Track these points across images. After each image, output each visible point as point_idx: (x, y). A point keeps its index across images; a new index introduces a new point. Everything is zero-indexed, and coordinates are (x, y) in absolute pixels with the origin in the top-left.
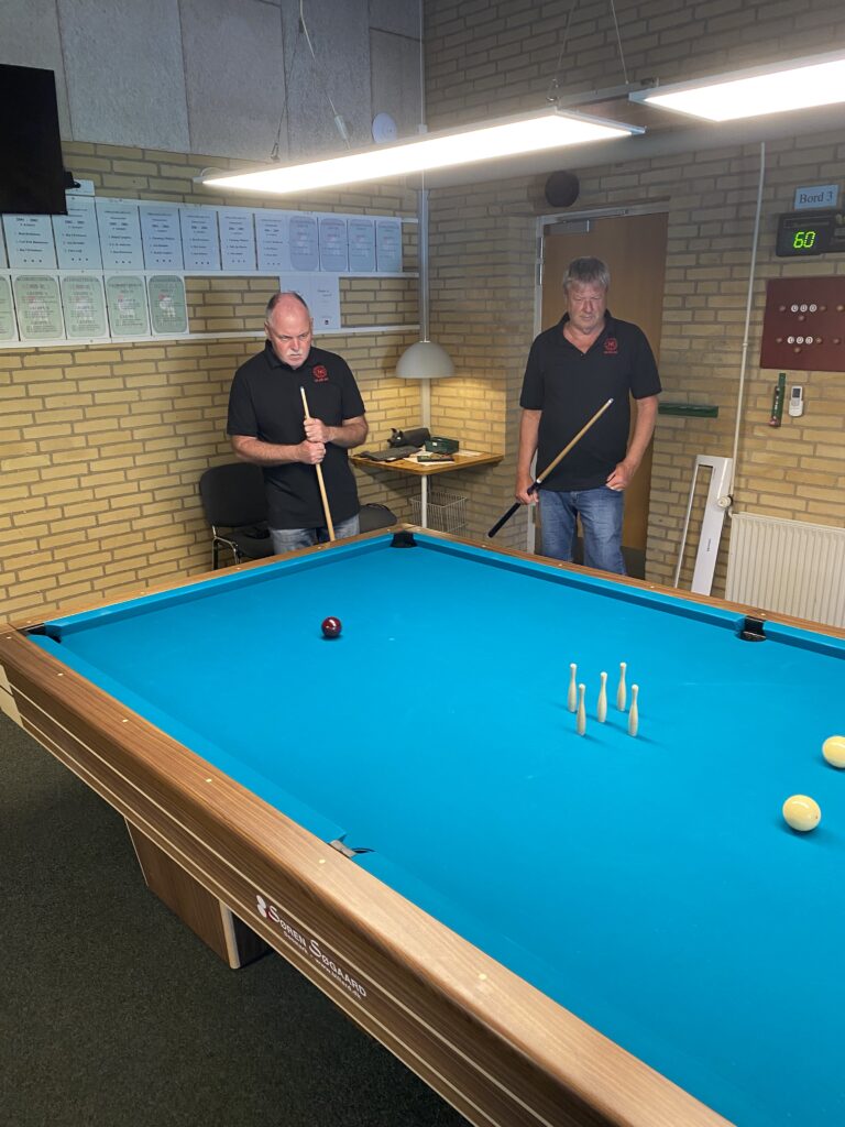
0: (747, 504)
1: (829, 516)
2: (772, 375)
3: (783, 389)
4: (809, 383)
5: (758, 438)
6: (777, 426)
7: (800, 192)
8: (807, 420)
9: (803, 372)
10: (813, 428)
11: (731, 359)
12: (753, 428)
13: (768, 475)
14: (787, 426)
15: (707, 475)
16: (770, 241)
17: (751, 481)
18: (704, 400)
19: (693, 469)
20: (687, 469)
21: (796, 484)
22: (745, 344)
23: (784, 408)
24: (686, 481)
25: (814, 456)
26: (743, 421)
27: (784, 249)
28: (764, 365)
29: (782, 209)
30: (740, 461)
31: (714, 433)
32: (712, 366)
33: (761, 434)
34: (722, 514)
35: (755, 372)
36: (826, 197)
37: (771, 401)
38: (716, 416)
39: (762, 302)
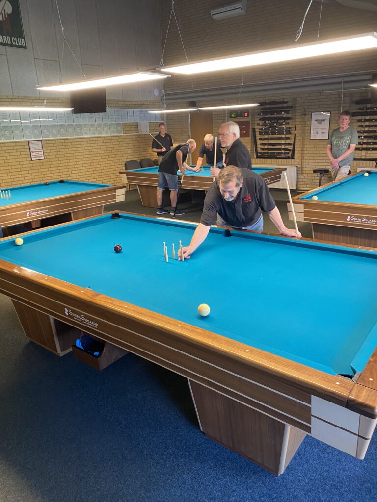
16: (229, 115)
27: (231, 117)
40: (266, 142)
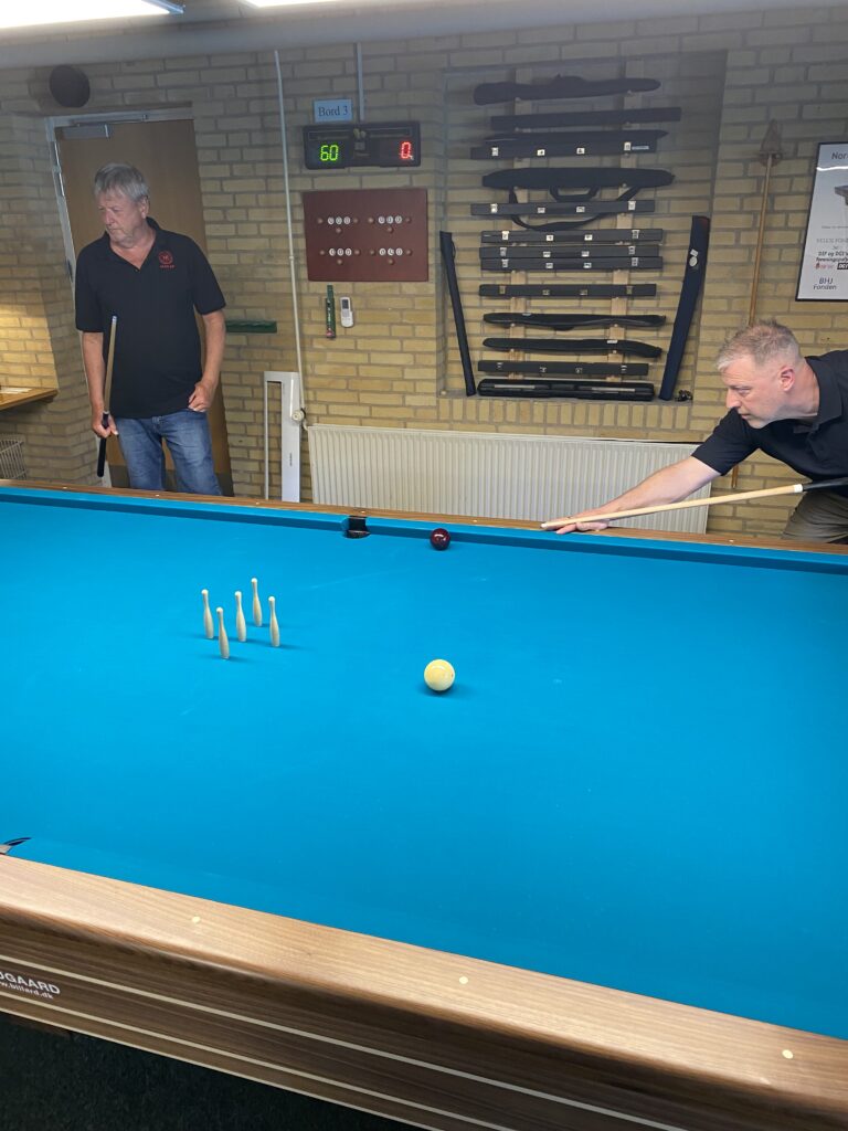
0: (318, 416)
1: (390, 419)
2: (321, 287)
3: (333, 301)
4: (354, 295)
5: (319, 350)
6: (333, 337)
7: (317, 105)
8: (358, 330)
9: (348, 283)
10: (365, 337)
11: (281, 273)
12: (312, 341)
13: (332, 386)
14: (341, 336)
15: (277, 392)
16: (297, 153)
17: (318, 393)
18: (261, 315)
19: (263, 386)
20: (257, 387)
21: (358, 392)
22: (292, 257)
23: (337, 320)
24: (258, 399)
25: (370, 364)
26: (302, 336)
27: (312, 163)
28: (312, 278)
29: (303, 121)
30: (305, 374)
31: (276, 348)
32: (264, 281)
33: (320, 347)
34: (298, 429)
35: (305, 285)
36: (342, 111)
37: (324, 312)
38: (275, 331)
39: (300, 215)
40: (517, 306)
